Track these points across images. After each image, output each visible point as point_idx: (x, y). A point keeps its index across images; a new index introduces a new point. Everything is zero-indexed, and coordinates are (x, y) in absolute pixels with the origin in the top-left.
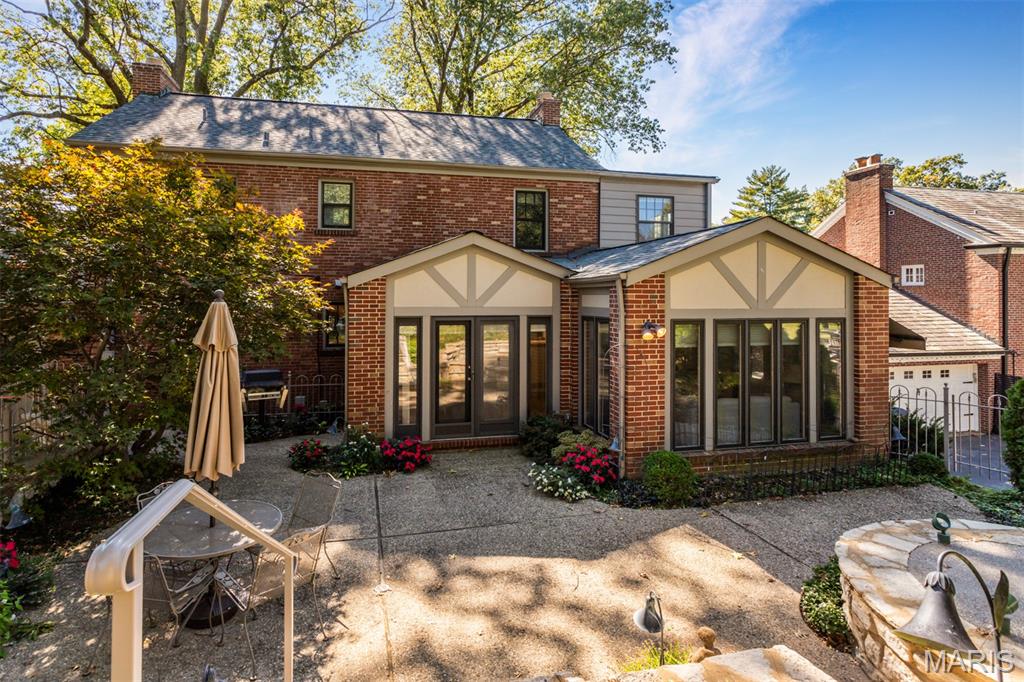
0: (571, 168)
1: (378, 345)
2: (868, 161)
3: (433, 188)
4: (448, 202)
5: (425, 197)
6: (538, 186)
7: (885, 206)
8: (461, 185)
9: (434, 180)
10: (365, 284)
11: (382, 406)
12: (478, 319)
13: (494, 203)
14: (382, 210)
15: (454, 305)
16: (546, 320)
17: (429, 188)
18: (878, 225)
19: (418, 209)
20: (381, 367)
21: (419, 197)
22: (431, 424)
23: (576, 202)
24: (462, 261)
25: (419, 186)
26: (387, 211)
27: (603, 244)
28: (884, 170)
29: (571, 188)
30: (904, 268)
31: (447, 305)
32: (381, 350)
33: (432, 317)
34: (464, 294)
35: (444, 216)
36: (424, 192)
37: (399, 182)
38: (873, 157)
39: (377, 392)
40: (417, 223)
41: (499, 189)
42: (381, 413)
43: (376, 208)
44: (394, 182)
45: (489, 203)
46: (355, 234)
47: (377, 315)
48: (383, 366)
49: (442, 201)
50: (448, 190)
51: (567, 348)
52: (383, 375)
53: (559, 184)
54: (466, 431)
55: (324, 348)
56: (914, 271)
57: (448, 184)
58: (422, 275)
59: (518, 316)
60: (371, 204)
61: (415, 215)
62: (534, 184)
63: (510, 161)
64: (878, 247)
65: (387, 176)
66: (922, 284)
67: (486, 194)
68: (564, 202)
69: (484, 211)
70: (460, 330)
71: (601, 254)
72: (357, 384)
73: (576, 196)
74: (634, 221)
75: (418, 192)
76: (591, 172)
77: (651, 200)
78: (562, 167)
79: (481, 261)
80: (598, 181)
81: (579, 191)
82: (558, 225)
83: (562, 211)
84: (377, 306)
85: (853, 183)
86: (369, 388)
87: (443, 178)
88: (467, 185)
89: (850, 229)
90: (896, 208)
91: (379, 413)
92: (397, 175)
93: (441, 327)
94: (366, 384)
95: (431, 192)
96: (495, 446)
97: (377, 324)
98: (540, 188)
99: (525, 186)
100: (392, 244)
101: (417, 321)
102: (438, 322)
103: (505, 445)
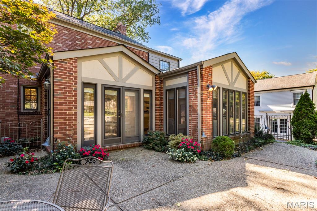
1: (73, 96)
3: (84, 39)
5: (80, 43)
8: (97, 41)
9: (84, 36)
10: (64, 60)
11: (75, 130)
12: (124, 88)
14: (57, 44)
16: (150, 92)
17: (82, 38)
20: (75, 108)
21: (77, 42)
22: (102, 139)
24: (116, 59)
25: (77, 37)
26: (60, 45)
29: (139, 53)
31: (110, 80)
32: (75, 98)
33: (102, 85)
34: (117, 75)
36: (79, 40)
39: (73, 122)
42: (75, 134)
44: (64, 31)
47: (72, 79)
48: (76, 108)
51: (158, 104)
52: (76, 113)
54: (119, 141)
55: (22, 111)
57: (91, 39)
59: (140, 89)
70: (115, 93)
72: (59, 118)
75: (76, 39)
77: (164, 63)
79: (124, 61)
80: (148, 52)
81: (142, 55)
84: (72, 74)
86: (67, 120)
87: (88, 36)
91: (74, 134)
93: (107, 91)
94: (65, 118)
95: (83, 41)
96: (132, 147)
97: (72, 84)
101: (94, 86)
102: (105, 87)
103: (136, 146)
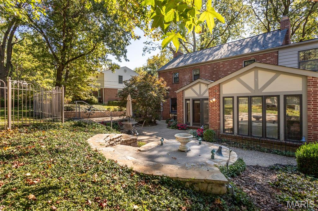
4: (222, 69)
6: (251, 58)
8: (226, 64)
9: (218, 64)
13: (236, 67)
14: (206, 74)
15: (196, 96)
19: (214, 72)
25: (214, 66)
29: (265, 56)
35: (221, 73)
36: (216, 68)
37: (209, 66)
40: (214, 76)
41: (238, 62)
43: (204, 74)
45: (234, 67)
50: (222, 66)
53: (260, 56)
57: (222, 64)
58: (190, 90)
61: (214, 74)
65: (206, 65)
67: (233, 65)
68: (262, 61)
69: (233, 70)
73: (267, 58)
74: (297, 62)
75: (214, 68)
79: (202, 85)
80: (277, 51)
88: (228, 63)
95: (218, 67)
99: (247, 59)
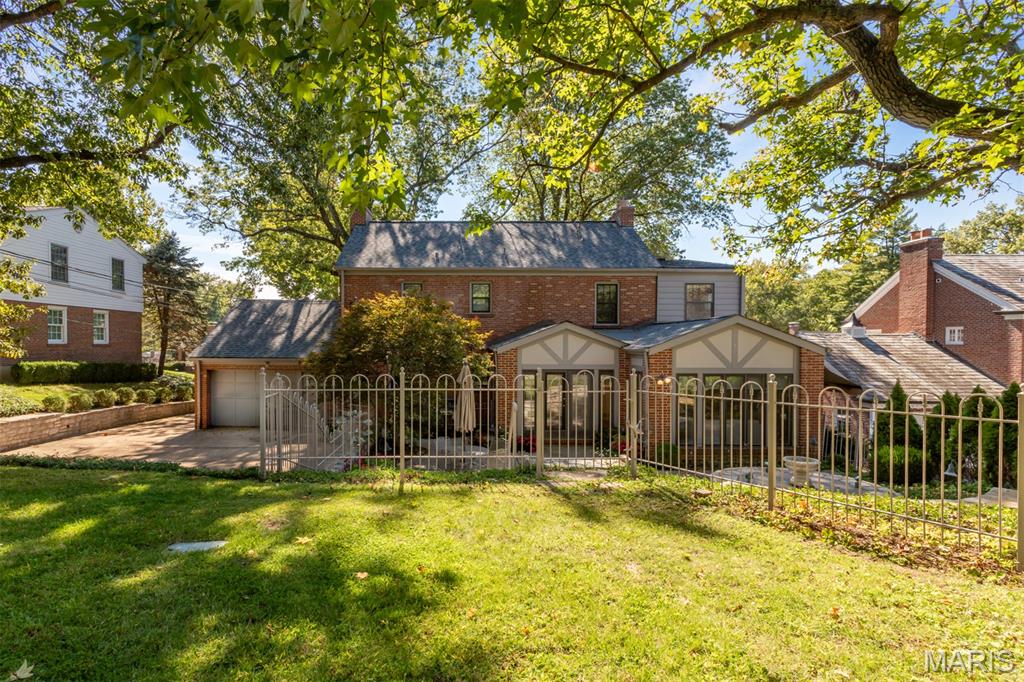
0: (636, 267)
2: (921, 234)
3: (541, 285)
4: (551, 294)
5: (536, 291)
6: (611, 281)
7: (933, 275)
8: (559, 282)
9: (542, 280)
10: (507, 352)
12: (570, 371)
13: (582, 293)
14: (509, 301)
15: (555, 363)
16: (611, 372)
17: (539, 285)
18: (925, 291)
19: (532, 299)
21: (532, 291)
23: (639, 290)
24: (560, 338)
25: (532, 284)
26: (512, 301)
27: (659, 320)
28: (933, 244)
29: (636, 281)
30: (948, 329)
31: (550, 362)
33: (543, 370)
34: (561, 356)
35: (548, 304)
36: (536, 288)
37: (518, 282)
38: (924, 231)
40: (531, 308)
41: (584, 284)
43: (505, 299)
44: (516, 282)
45: (579, 293)
46: (493, 316)
49: (547, 293)
50: (551, 286)
53: (628, 279)
56: (956, 332)
57: (551, 282)
58: (537, 347)
59: (593, 370)
60: (502, 297)
61: (530, 303)
62: (609, 279)
63: (589, 265)
64: (925, 310)
65: (512, 279)
66: (962, 343)
67: (576, 288)
68: (632, 291)
70: (559, 378)
71: (657, 327)
73: (640, 286)
74: (682, 302)
75: (531, 288)
76: (650, 269)
78: (629, 267)
79: (571, 338)
80: (656, 275)
81: (642, 283)
82: (627, 308)
83: (629, 298)
84: (513, 364)
85: (906, 254)
87: (547, 278)
88: (563, 282)
89: (903, 295)
90: (942, 277)
92: (518, 278)
93: (549, 376)
95: (540, 287)
97: (513, 374)
98: (614, 281)
99: (603, 281)
100: (515, 322)
101: (534, 372)
102: (546, 373)
